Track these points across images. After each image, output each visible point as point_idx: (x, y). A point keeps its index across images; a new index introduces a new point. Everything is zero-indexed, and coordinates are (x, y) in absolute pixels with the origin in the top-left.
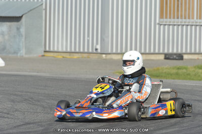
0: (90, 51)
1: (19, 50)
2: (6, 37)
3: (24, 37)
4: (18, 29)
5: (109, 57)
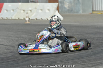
1: (79, 10)
2: (73, 4)
3: (81, 4)
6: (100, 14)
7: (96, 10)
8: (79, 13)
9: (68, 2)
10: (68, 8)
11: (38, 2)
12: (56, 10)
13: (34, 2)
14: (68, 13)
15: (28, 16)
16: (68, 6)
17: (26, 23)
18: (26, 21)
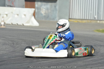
0: (92, 19)
1: (55, 17)
2: (49, 11)
3: (58, 11)
4: (55, 7)
5: (101, 22)
6: (76, 22)
7: (73, 18)
8: (55, 20)
9: (45, 9)
10: (44, 15)
11: (14, 7)
12: (32, 16)
13: (11, 6)
14: (44, 20)
15: (4, 20)
16: (44, 12)
17: (1, 27)
18: (1, 25)
